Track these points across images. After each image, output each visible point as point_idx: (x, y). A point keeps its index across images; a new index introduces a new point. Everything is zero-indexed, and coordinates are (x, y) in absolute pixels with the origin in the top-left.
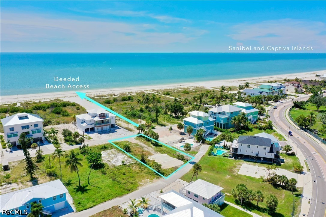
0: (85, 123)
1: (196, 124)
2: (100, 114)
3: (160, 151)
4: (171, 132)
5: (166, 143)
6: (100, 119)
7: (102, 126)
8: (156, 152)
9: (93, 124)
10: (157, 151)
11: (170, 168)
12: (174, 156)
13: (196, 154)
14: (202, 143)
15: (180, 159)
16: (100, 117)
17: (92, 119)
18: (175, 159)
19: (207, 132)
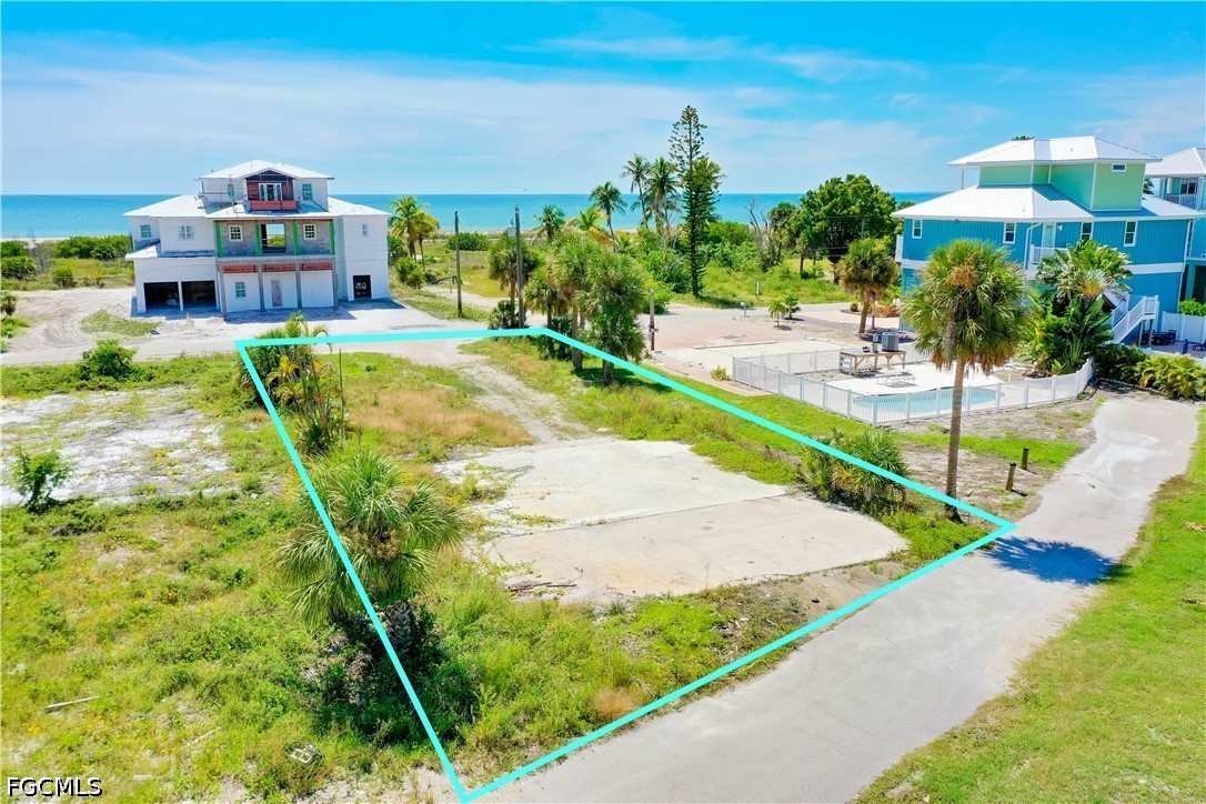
0: (154, 248)
1: (1023, 226)
2: (252, 180)
3: (627, 415)
4: (785, 328)
5: (720, 374)
6: (250, 211)
7: (267, 269)
8: (579, 426)
9: (207, 253)
10: (586, 419)
11: (648, 604)
12: (765, 462)
13: (1060, 466)
14: (1095, 381)
15: (838, 496)
16: (253, 197)
17: (202, 213)
18: (778, 490)
19: (1121, 315)
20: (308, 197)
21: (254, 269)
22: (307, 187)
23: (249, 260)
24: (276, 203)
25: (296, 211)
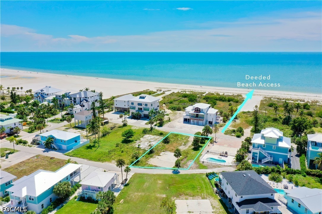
7: (195, 119)
9: (190, 116)
20: (202, 111)
21: (193, 119)
22: (202, 109)
23: (193, 118)
24: (197, 112)
25: (199, 113)
